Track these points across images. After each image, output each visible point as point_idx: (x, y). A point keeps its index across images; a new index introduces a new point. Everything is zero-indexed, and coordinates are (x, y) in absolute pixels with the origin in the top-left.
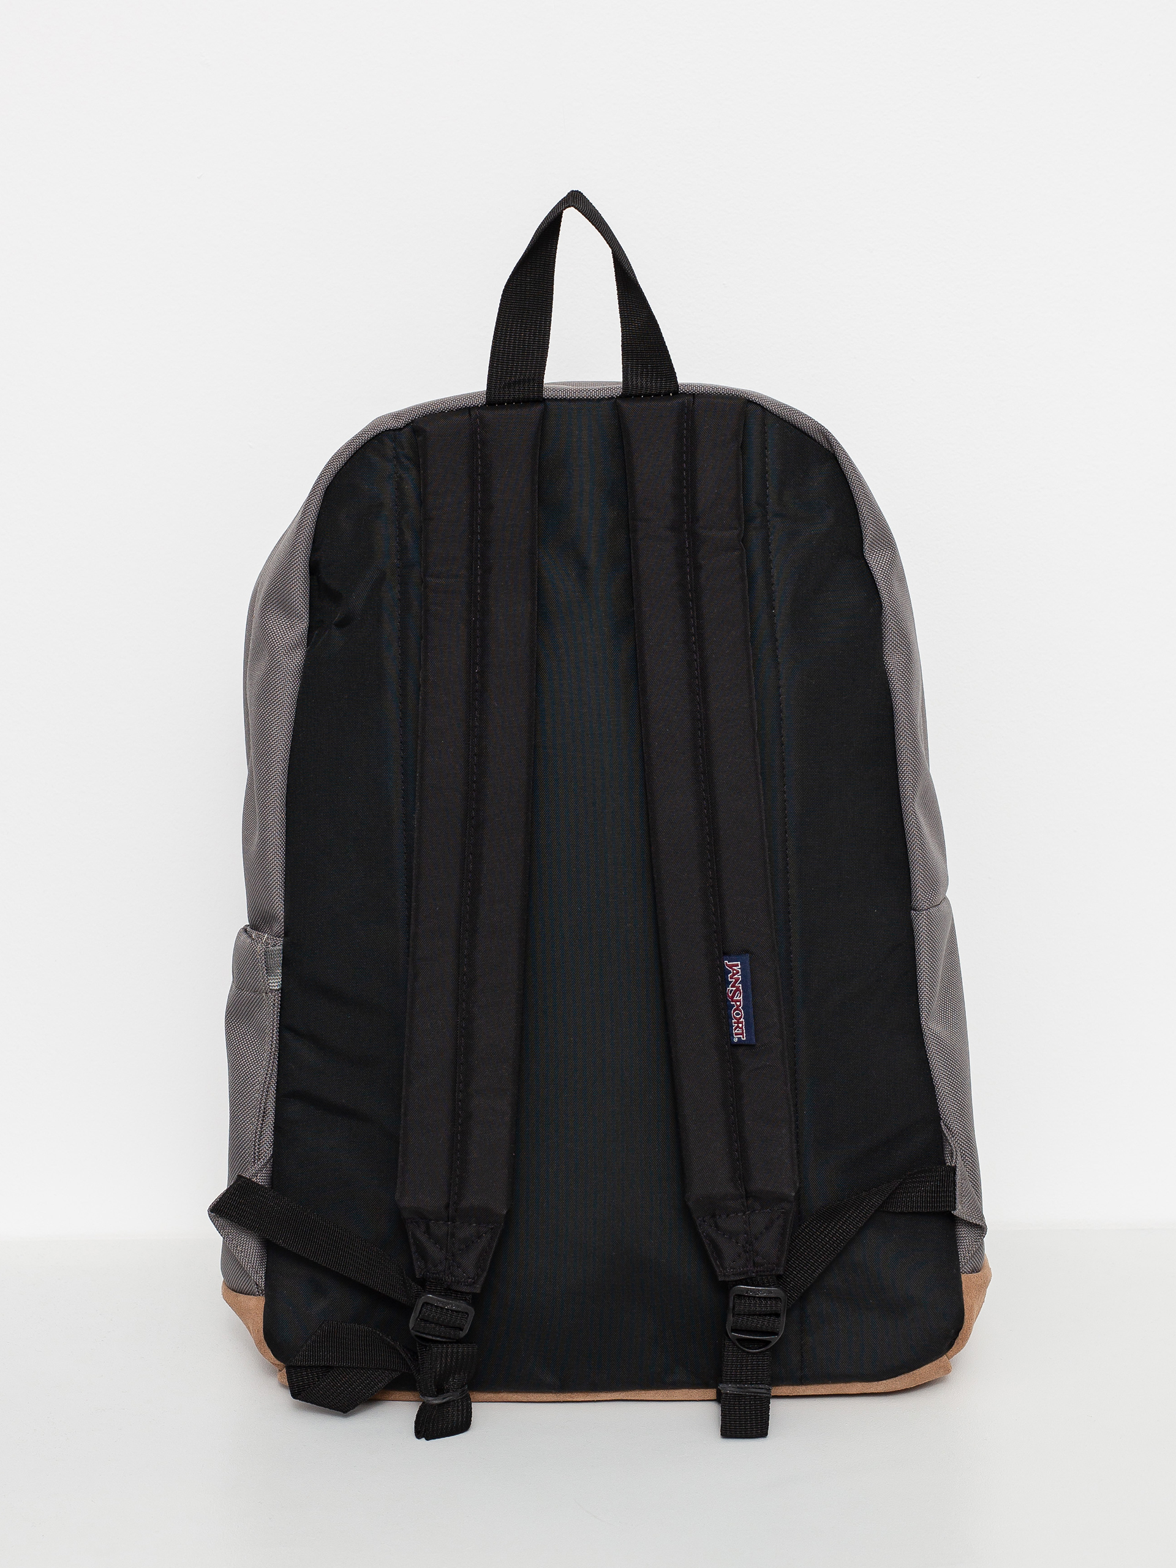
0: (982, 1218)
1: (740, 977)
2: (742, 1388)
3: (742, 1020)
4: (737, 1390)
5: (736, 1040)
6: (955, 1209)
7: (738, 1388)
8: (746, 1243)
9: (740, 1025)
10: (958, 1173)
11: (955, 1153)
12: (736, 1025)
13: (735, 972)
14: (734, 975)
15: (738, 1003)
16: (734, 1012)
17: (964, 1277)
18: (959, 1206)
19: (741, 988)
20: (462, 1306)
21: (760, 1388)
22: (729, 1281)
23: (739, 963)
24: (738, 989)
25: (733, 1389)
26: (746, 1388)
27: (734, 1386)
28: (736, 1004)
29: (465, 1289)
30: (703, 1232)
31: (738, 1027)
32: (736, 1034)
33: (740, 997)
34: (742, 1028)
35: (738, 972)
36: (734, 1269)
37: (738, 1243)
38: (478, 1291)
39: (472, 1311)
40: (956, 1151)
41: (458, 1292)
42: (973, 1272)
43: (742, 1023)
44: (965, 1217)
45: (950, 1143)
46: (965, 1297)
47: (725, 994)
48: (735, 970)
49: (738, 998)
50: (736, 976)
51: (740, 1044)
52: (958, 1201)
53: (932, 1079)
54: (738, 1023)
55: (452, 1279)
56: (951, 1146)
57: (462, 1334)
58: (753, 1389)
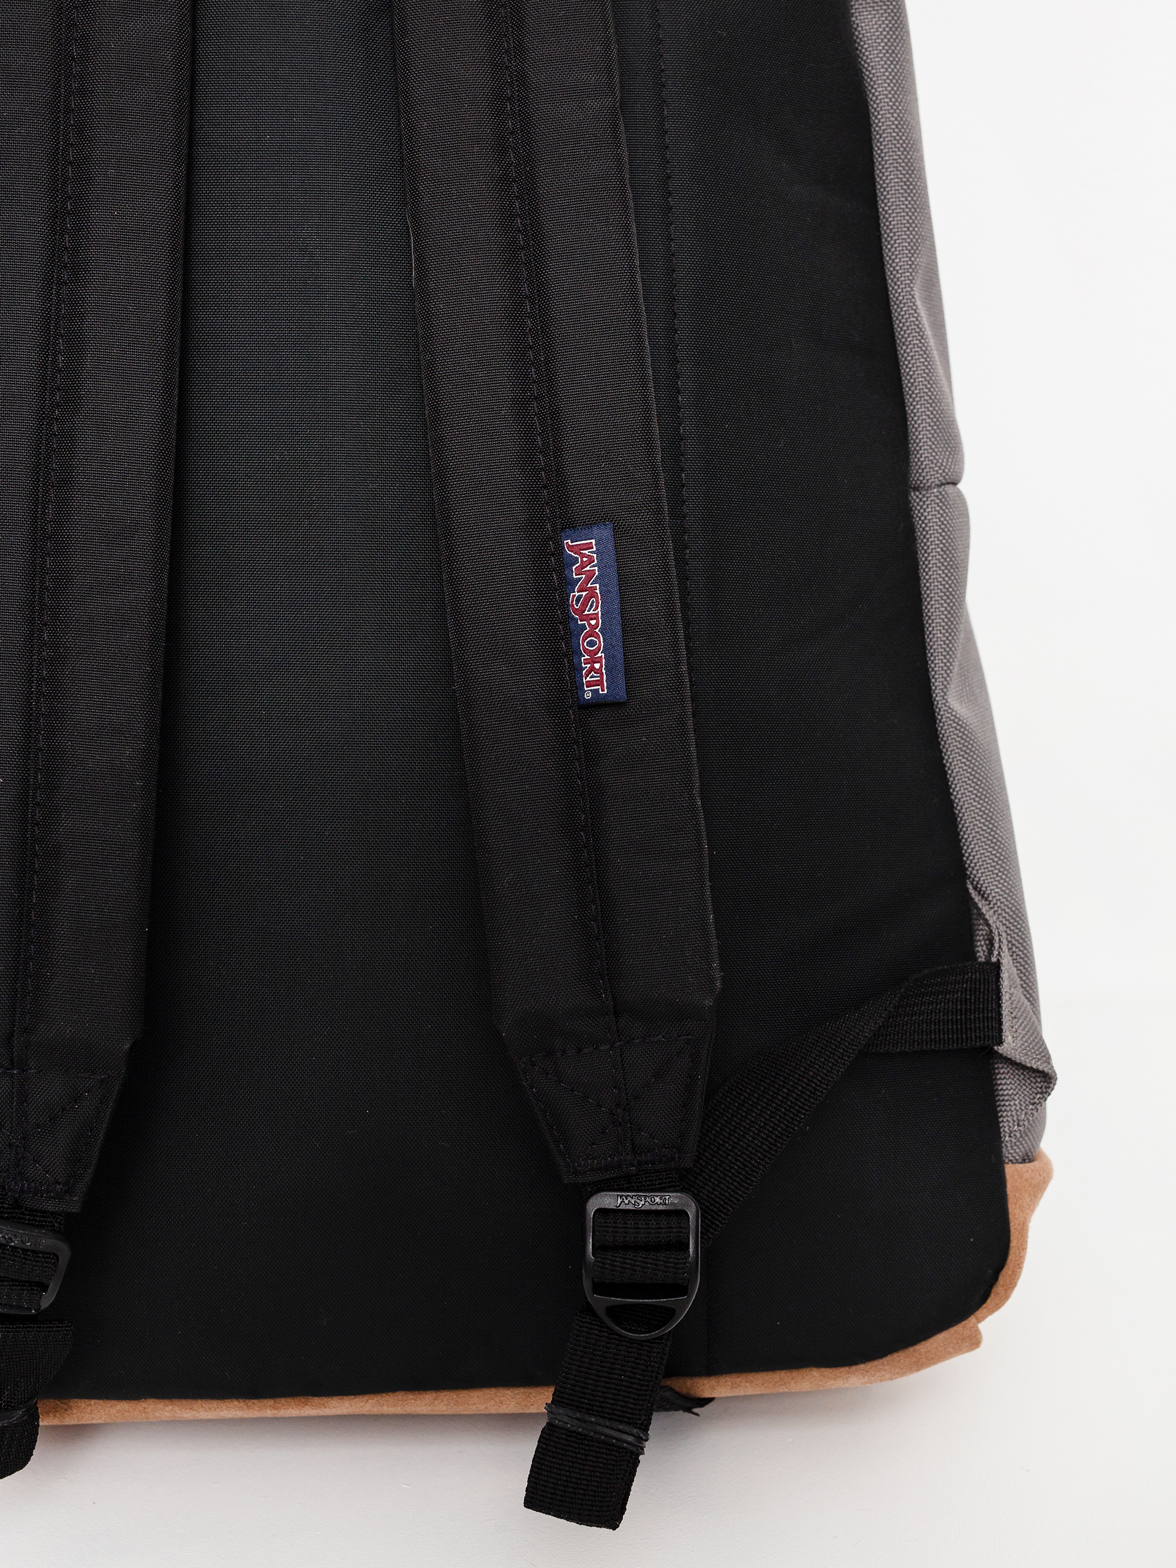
0: (1048, 1059)
1: (596, 568)
2: (585, 1421)
3: (599, 655)
4: (575, 1422)
5: (588, 696)
6: (1000, 1042)
7: (577, 1419)
8: (618, 1105)
9: (597, 666)
10: (1005, 975)
11: (997, 938)
12: (589, 665)
13: (585, 559)
14: (583, 566)
15: (593, 622)
16: (584, 641)
17: (1010, 1169)
18: (1008, 1037)
19: (598, 591)
20: (46, 1241)
21: (620, 1431)
22: (584, 1184)
23: (593, 541)
24: (592, 594)
25: (566, 1419)
26: (592, 1422)
27: (570, 1413)
28: (590, 624)
29: (50, 1206)
30: (531, 1087)
31: (592, 669)
32: (589, 684)
33: (597, 608)
34: (599, 671)
35: (591, 561)
36: (594, 1159)
37: (601, 1106)
38: (75, 1209)
39: (64, 1251)
40: (999, 935)
41: (36, 1211)
42: (1024, 1161)
43: (599, 660)
44: (1019, 1057)
45: (986, 920)
46: (1010, 1206)
47: (564, 603)
48: (584, 556)
49: (591, 612)
50: (588, 568)
51: (598, 704)
52: (1006, 1026)
53: (952, 802)
54: (593, 661)
55: (23, 1186)
56: (988, 925)
57: (47, 1300)
58: (607, 1430)
